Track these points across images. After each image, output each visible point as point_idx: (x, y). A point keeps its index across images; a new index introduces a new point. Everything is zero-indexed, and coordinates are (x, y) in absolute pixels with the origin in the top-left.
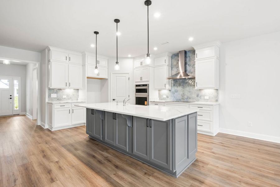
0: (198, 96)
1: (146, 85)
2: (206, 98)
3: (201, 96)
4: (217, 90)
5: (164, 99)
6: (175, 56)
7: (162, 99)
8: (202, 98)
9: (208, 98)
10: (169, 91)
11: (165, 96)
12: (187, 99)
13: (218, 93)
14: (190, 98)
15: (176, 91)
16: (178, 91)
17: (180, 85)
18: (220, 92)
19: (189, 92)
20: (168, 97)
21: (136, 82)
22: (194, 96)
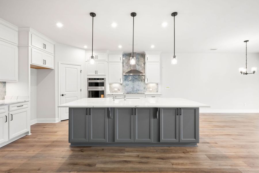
0: (144, 88)
1: (103, 79)
2: (151, 89)
3: (147, 89)
4: (157, 84)
5: (115, 92)
6: (127, 55)
7: (113, 92)
8: (148, 90)
10: (120, 85)
11: (116, 89)
12: (137, 91)
14: (139, 90)
15: (127, 85)
18: (159, 86)
19: (138, 86)
20: (119, 90)
21: (88, 75)
22: (142, 88)
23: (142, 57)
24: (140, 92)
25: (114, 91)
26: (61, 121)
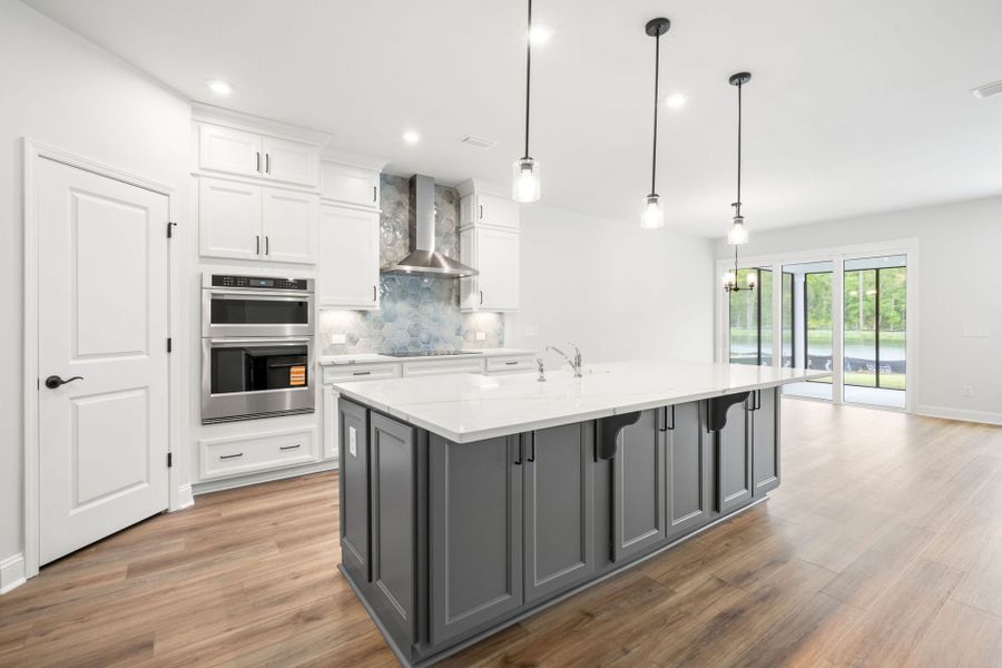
0: (458, 332)
2: (481, 336)
3: (466, 333)
4: (500, 313)
5: (335, 349)
8: (471, 337)
9: (484, 338)
10: (359, 316)
11: (339, 339)
12: (428, 343)
13: (503, 324)
14: (437, 340)
15: (390, 317)
16: (396, 316)
17: (403, 296)
18: (508, 321)
19: (435, 320)
20: (353, 340)
22: (450, 332)
23: (451, 202)
24: (439, 347)
25: (328, 345)
26: (41, 568)
